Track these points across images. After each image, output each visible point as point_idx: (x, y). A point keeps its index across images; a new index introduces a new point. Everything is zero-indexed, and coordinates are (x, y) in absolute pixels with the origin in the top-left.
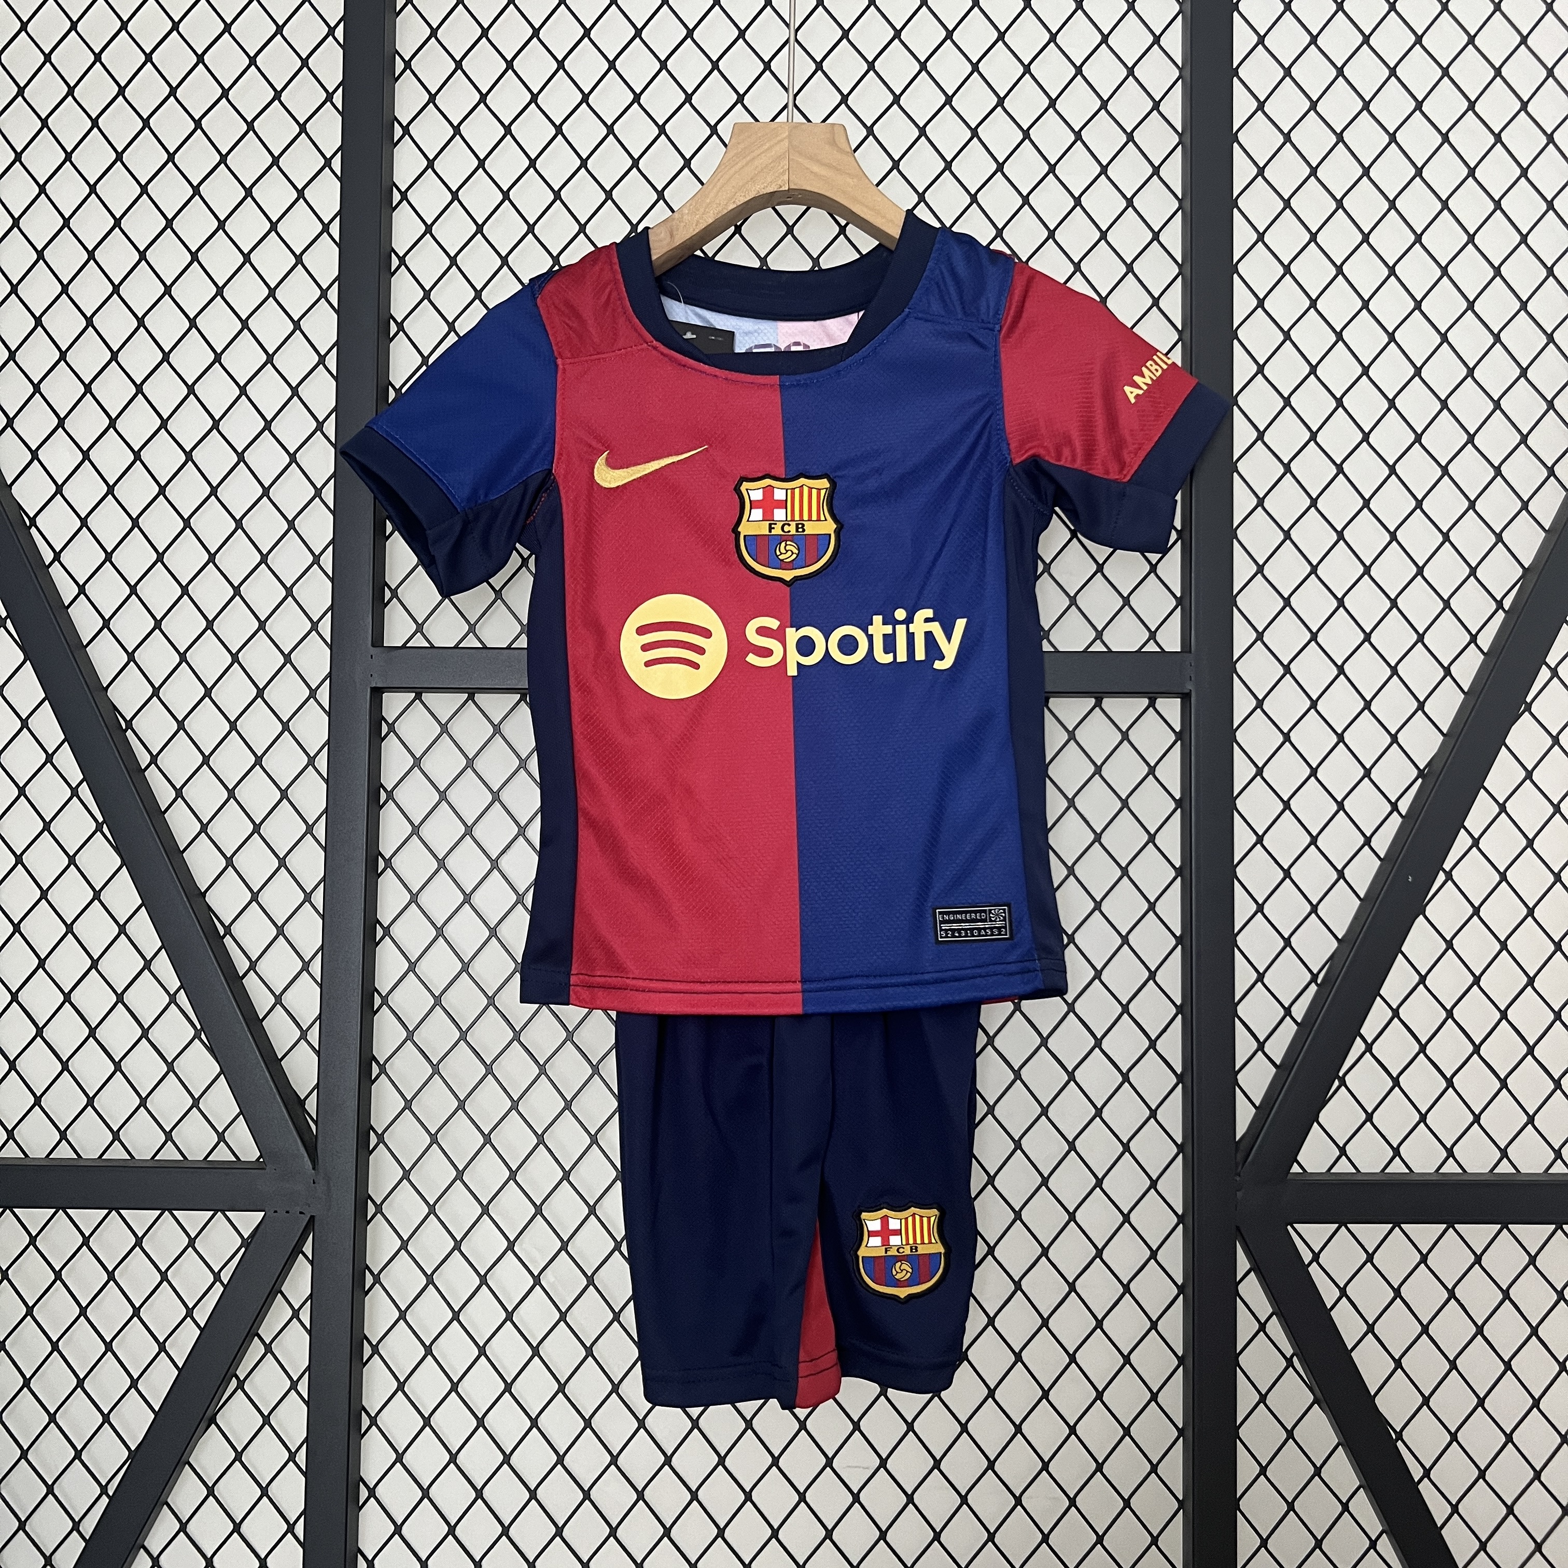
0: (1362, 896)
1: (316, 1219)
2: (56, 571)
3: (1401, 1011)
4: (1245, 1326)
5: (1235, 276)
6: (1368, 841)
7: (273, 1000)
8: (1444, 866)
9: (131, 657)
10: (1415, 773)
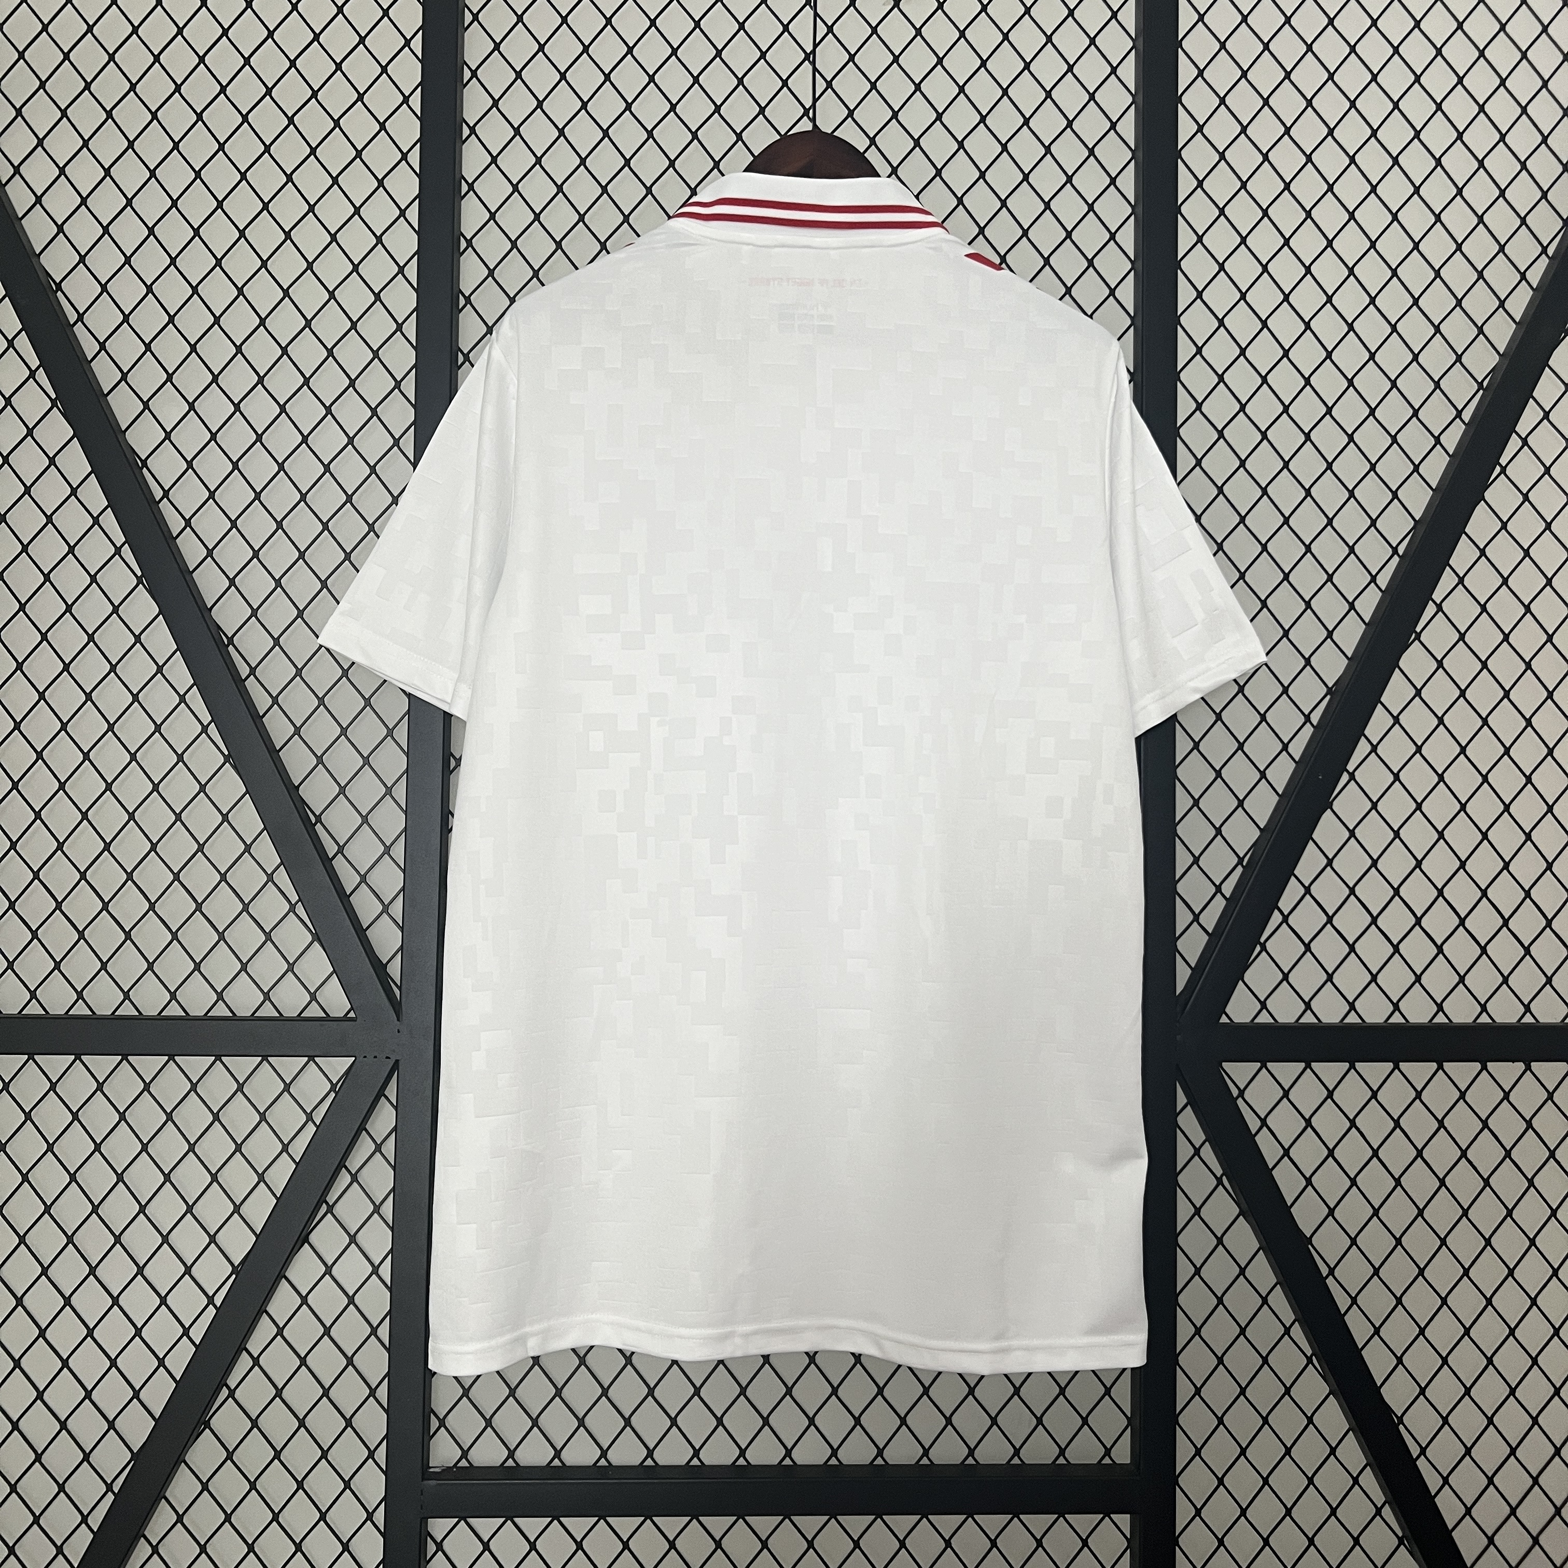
0: (1280, 793)
1: (400, 1063)
2: (164, 506)
3: (1313, 889)
4: (1183, 1151)
5: (1179, 271)
6: (1285, 747)
7: (358, 879)
8: (1348, 768)
9: (232, 582)
10: (1325, 690)
